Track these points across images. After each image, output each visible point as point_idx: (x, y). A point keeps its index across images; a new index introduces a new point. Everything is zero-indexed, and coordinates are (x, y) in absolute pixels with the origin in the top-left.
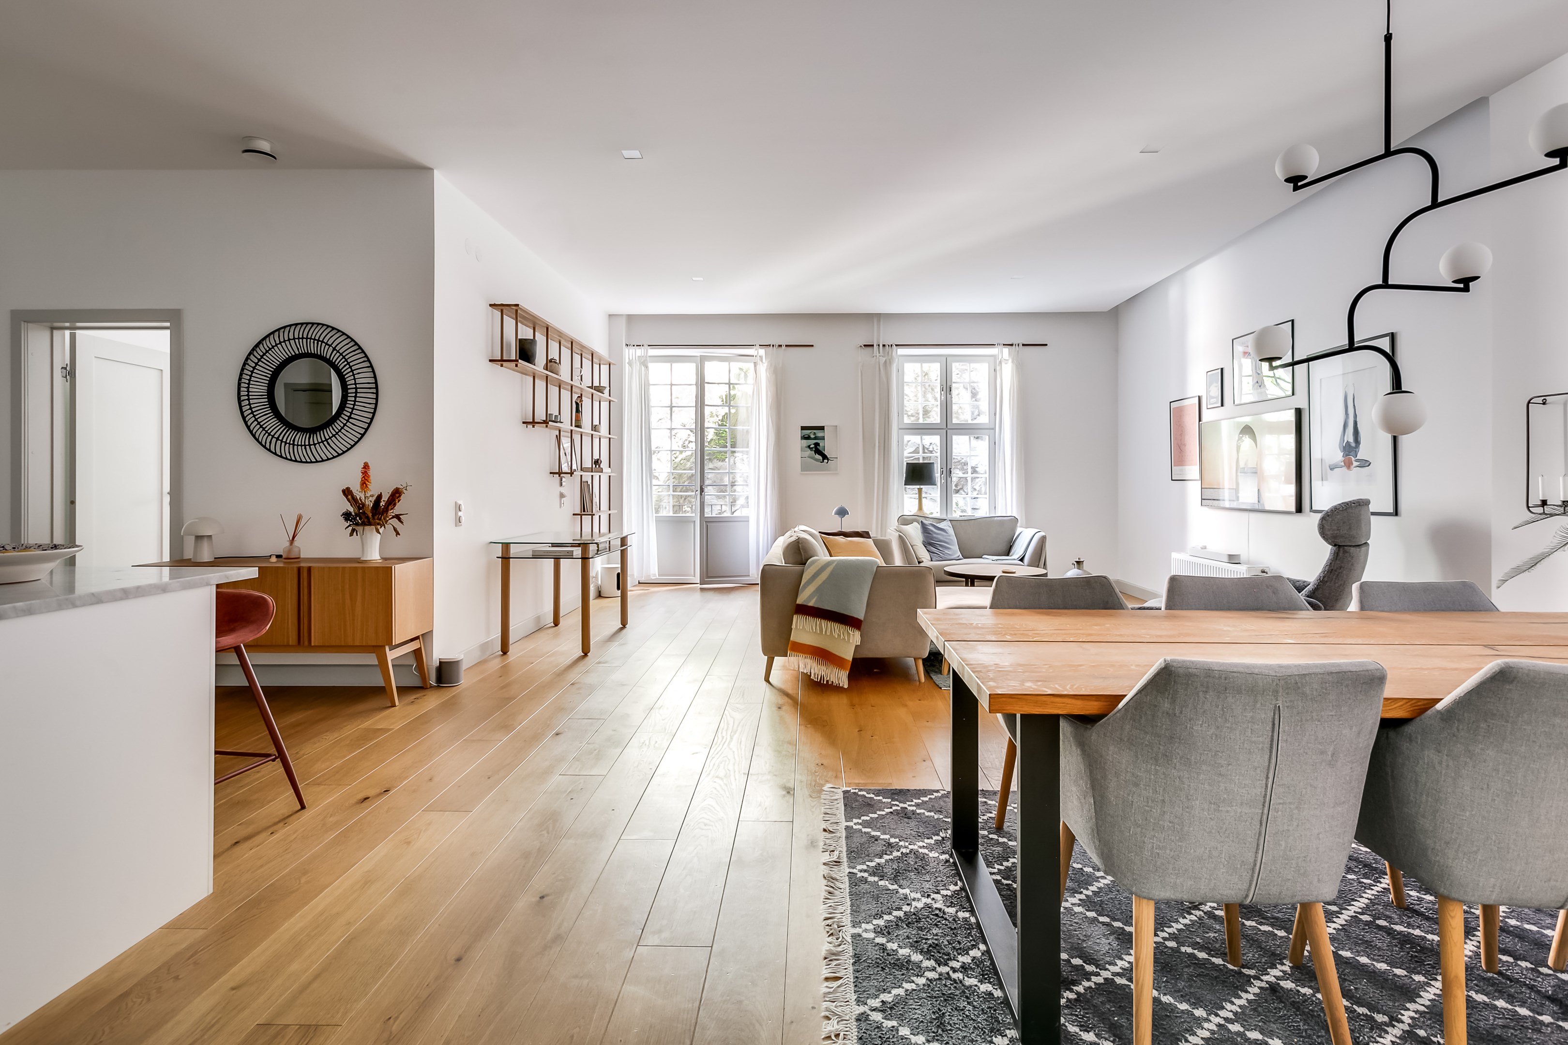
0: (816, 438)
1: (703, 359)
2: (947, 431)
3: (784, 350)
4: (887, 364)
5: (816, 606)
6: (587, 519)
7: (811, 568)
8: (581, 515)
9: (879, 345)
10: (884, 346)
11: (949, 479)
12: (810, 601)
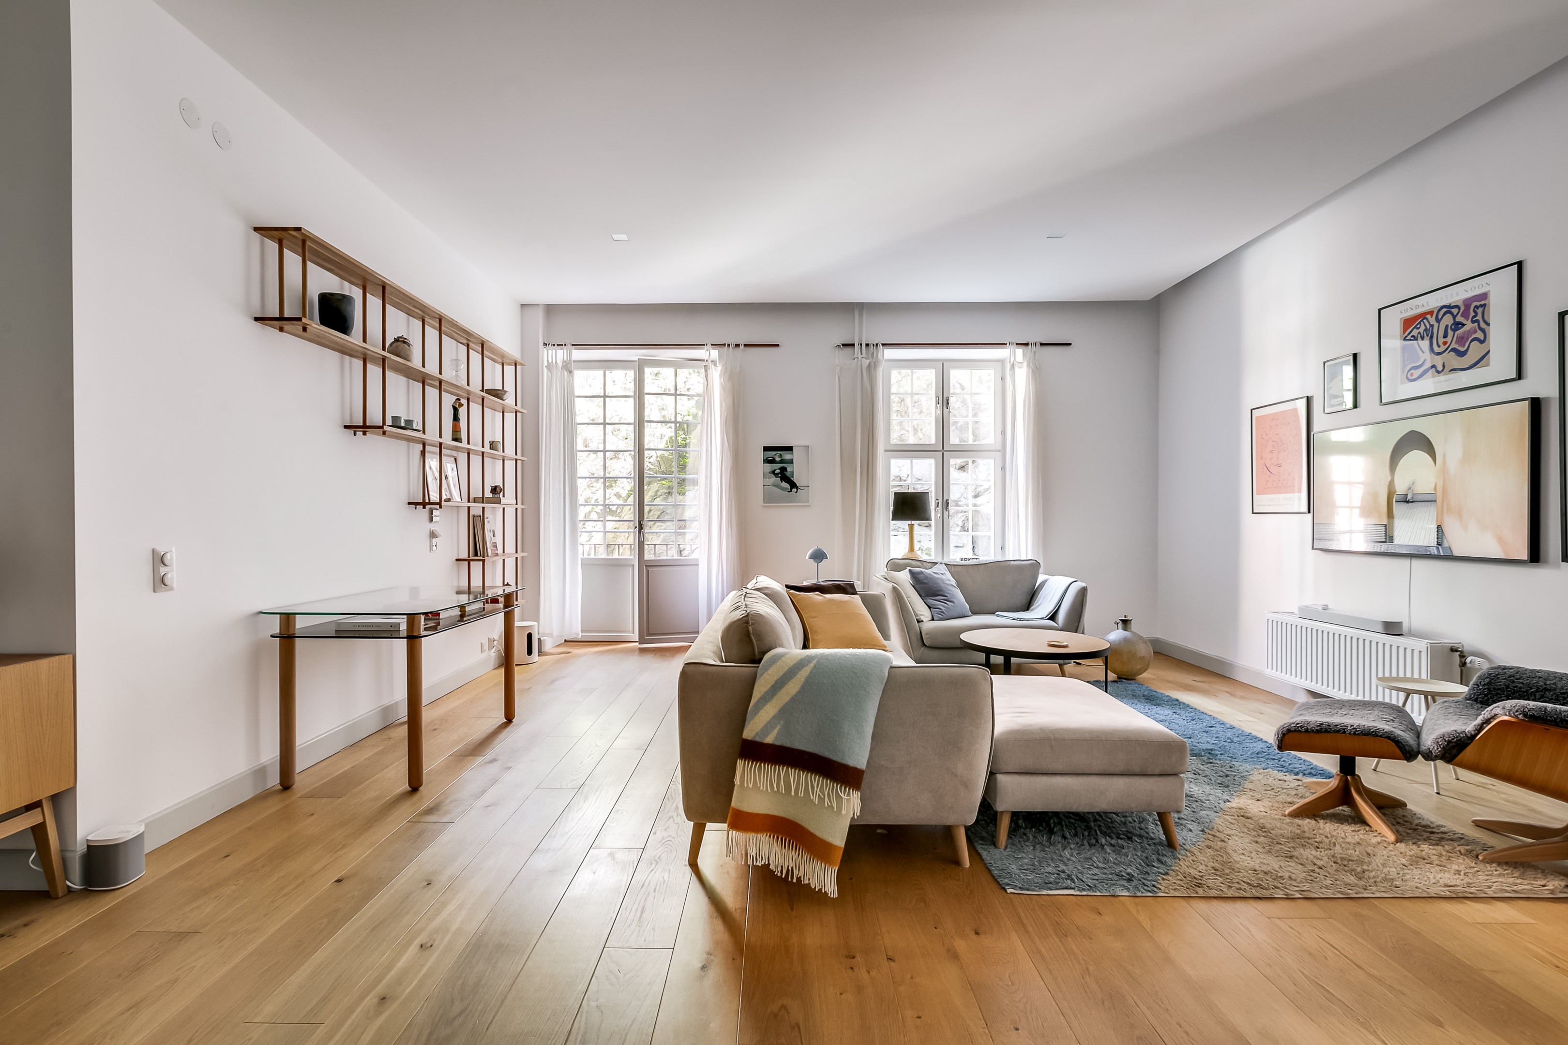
0: (782, 462)
1: (641, 366)
2: (943, 454)
3: (743, 350)
4: (872, 368)
5: (778, 743)
6: (476, 567)
7: (770, 671)
8: (469, 561)
9: (861, 345)
10: (867, 345)
11: (946, 513)
12: (768, 734)
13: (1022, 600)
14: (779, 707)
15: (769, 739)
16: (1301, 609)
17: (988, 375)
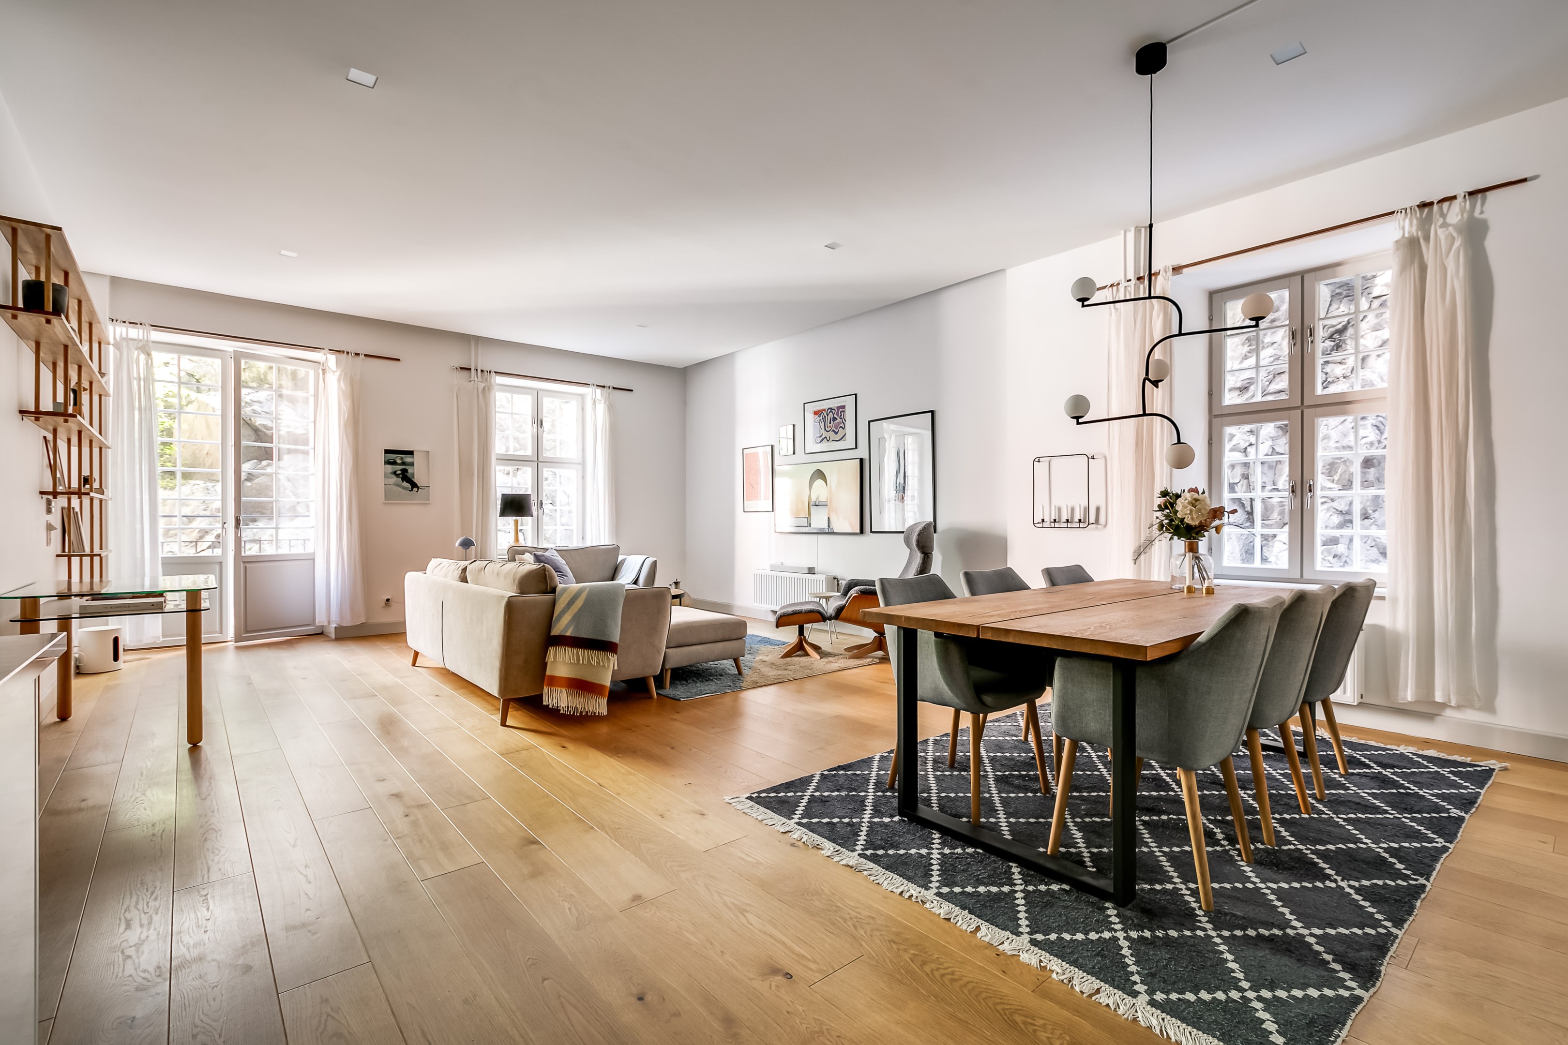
0: (403, 464)
1: (238, 357)
2: (538, 464)
3: (363, 360)
4: (486, 391)
5: (573, 635)
7: (564, 596)
8: (70, 557)
9: (477, 370)
10: (482, 371)
11: (542, 511)
12: (566, 631)
13: (609, 573)
14: (572, 615)
15: (568, 634)
16: (772, 566)
17: (574, 405)
